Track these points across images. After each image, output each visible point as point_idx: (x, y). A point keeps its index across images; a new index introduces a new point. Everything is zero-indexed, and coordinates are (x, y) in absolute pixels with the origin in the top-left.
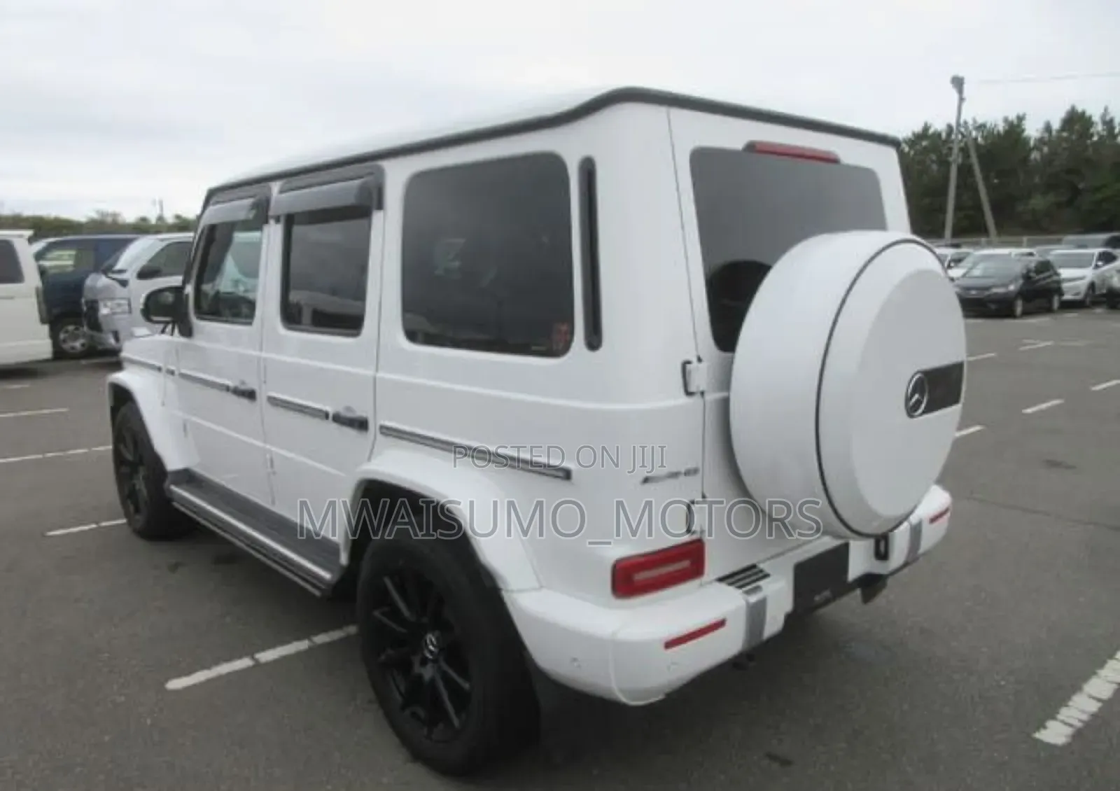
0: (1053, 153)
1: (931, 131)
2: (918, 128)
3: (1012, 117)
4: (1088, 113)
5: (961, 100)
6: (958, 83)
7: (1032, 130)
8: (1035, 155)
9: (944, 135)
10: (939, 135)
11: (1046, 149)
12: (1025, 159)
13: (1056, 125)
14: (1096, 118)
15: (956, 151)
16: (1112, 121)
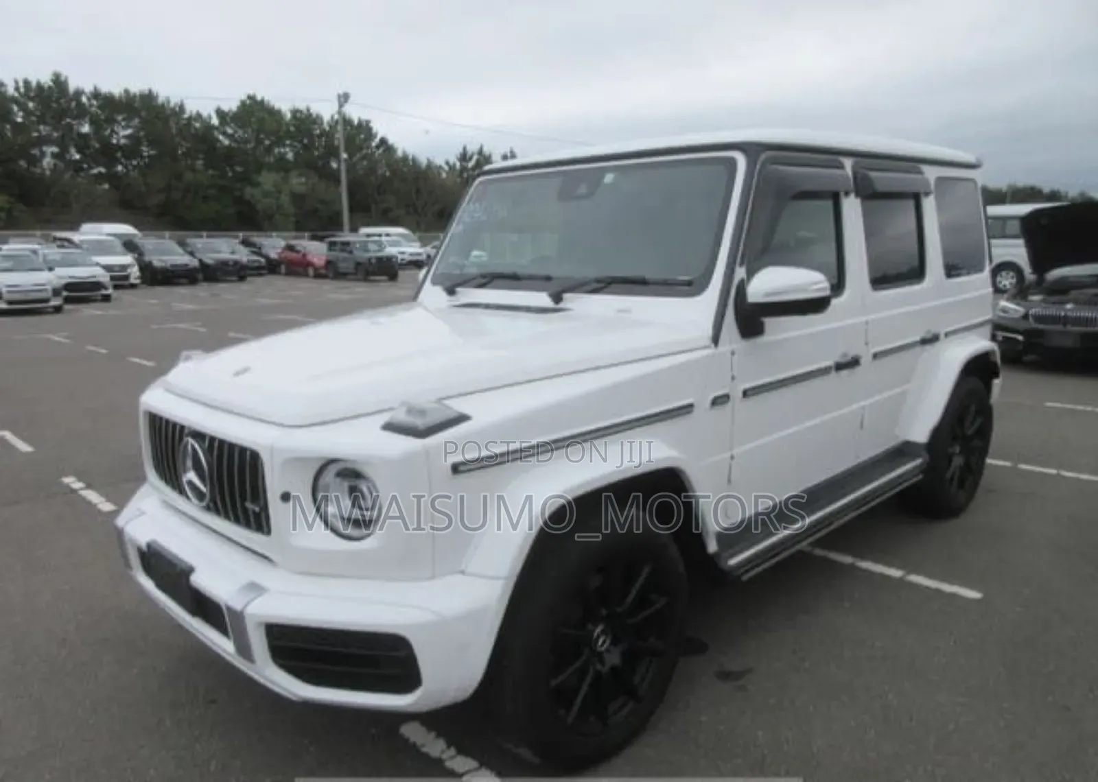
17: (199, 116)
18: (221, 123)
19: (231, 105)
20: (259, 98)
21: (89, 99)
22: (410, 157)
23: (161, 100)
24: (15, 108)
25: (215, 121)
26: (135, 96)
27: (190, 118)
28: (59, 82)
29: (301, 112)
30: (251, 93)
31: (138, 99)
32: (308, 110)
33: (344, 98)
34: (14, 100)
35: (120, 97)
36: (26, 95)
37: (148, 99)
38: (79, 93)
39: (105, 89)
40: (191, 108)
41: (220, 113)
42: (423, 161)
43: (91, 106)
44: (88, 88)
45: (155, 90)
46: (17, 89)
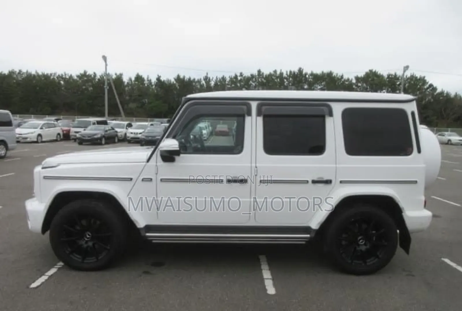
0: (133, 89)
1: (87, 74)
2: (82, 72)
3: (118, 73)
4: (143, 77)
5: (106, 65)
6: (105, 58)
7: (125, 79)
8: (127, 89)
9: (93, 76)
10: (91, 76)
11: (130, 87)
12: (124, 90)
13: (133, 79)
14: (146, 78)
15: (106, 84)
16: (151, 80)
17: (348, 79)
18: (356, 82)
19: (361, 74)
20: (374, 71)
21: (309, 76)
22: (445, 92)
23: (334, 74)
24: (285, 80)
25: (354, 81)
26: (325, 74)
27: (345, 81)
28: (300, 71)
29: (392, 75)
30: (371, 69)
31: (326, 75)
32: (395, 74)
33: (406, 68)
34: (285, 78)
35: (320, 74)
36: (290, 76)
37: (330, 74)
38: (306, 74)
39: (315, 72)
40: (346, 77)
41: (357, 78)
42: (453, 94)
43: (309, 78)
44: (309, 72)
45: (333, 71)
46: (287, 74)
